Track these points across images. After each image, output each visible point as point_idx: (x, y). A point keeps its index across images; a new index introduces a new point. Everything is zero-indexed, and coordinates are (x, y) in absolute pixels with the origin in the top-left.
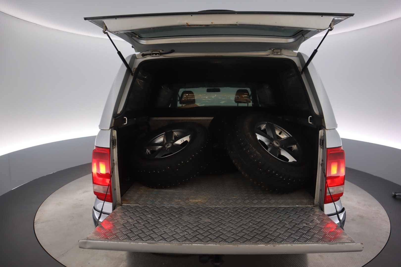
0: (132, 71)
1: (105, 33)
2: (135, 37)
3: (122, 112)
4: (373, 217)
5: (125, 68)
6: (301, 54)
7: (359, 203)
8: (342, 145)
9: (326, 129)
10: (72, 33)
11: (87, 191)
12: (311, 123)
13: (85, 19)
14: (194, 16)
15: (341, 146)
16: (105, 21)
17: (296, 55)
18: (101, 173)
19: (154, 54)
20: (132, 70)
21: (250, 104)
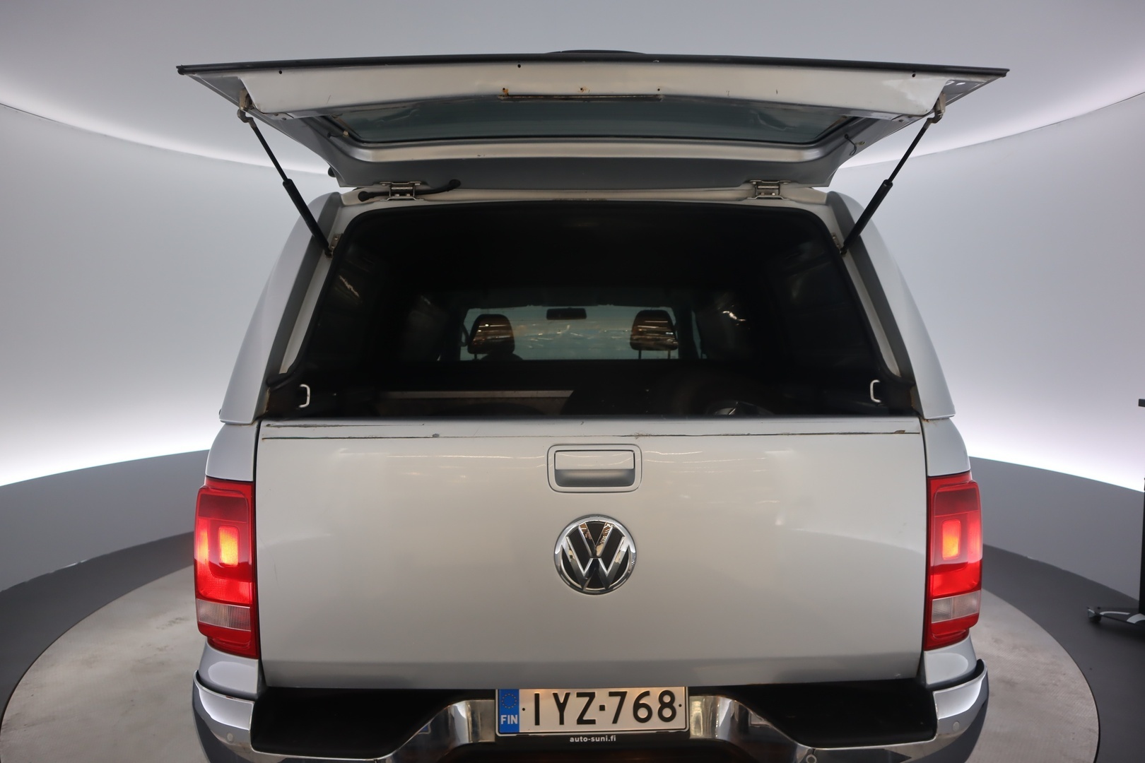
0: (328, 244)
1: (245, 120)
2: (341, 137)
3: (293, 369)
4: (1044, 684)
5: (308, 234)
6: (841, 197)
7: (997, 641)
8: (970, 468)
9: (924, 419)
10: (151, 147)
11: (181, 619)
12: (878, 401)
13: (183, 70)
14: (527, 68)
15: (969, 471)
16: (246, 79)
17: (824, 201)
18: (222, 564)
19: (397, 193)
20: (329, 240)
21: (675, 354)
